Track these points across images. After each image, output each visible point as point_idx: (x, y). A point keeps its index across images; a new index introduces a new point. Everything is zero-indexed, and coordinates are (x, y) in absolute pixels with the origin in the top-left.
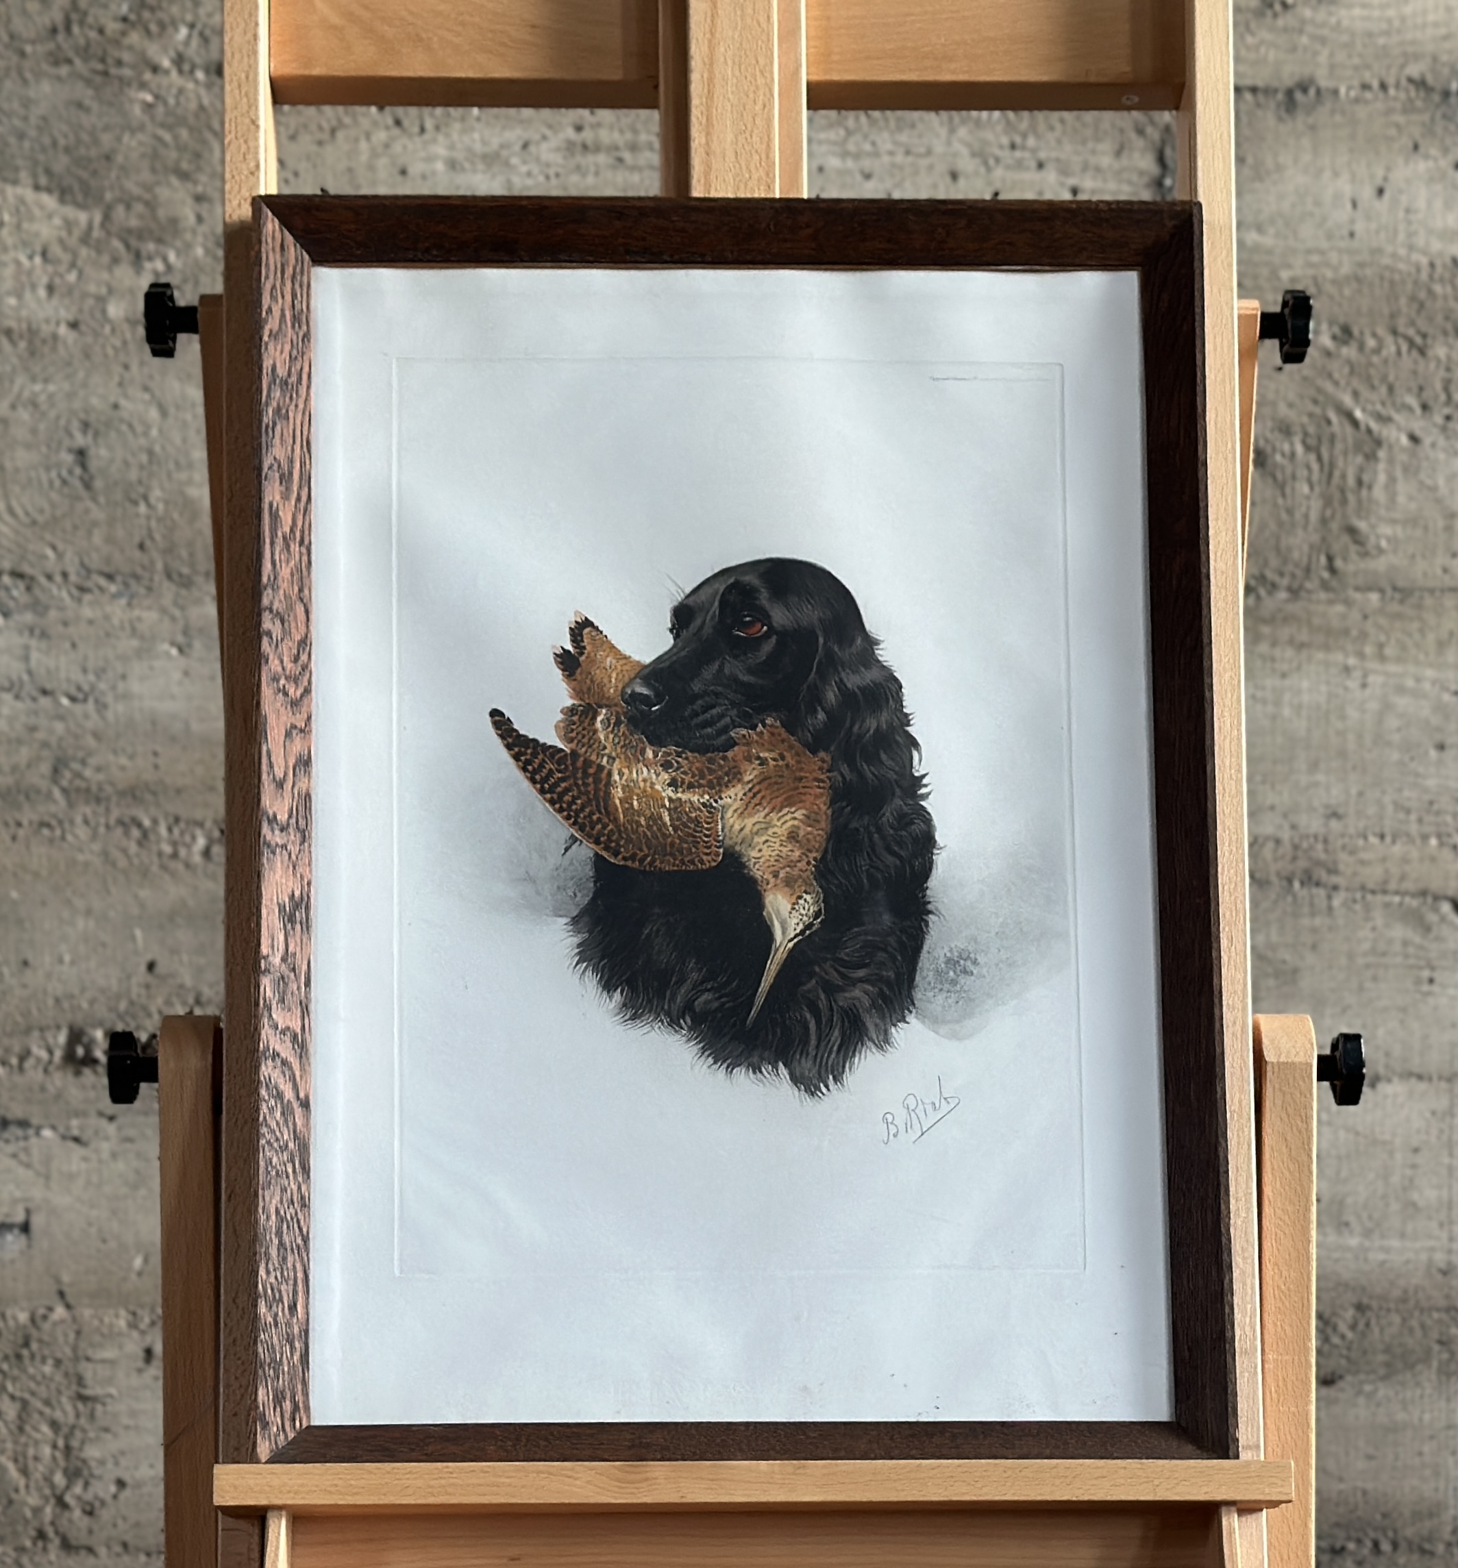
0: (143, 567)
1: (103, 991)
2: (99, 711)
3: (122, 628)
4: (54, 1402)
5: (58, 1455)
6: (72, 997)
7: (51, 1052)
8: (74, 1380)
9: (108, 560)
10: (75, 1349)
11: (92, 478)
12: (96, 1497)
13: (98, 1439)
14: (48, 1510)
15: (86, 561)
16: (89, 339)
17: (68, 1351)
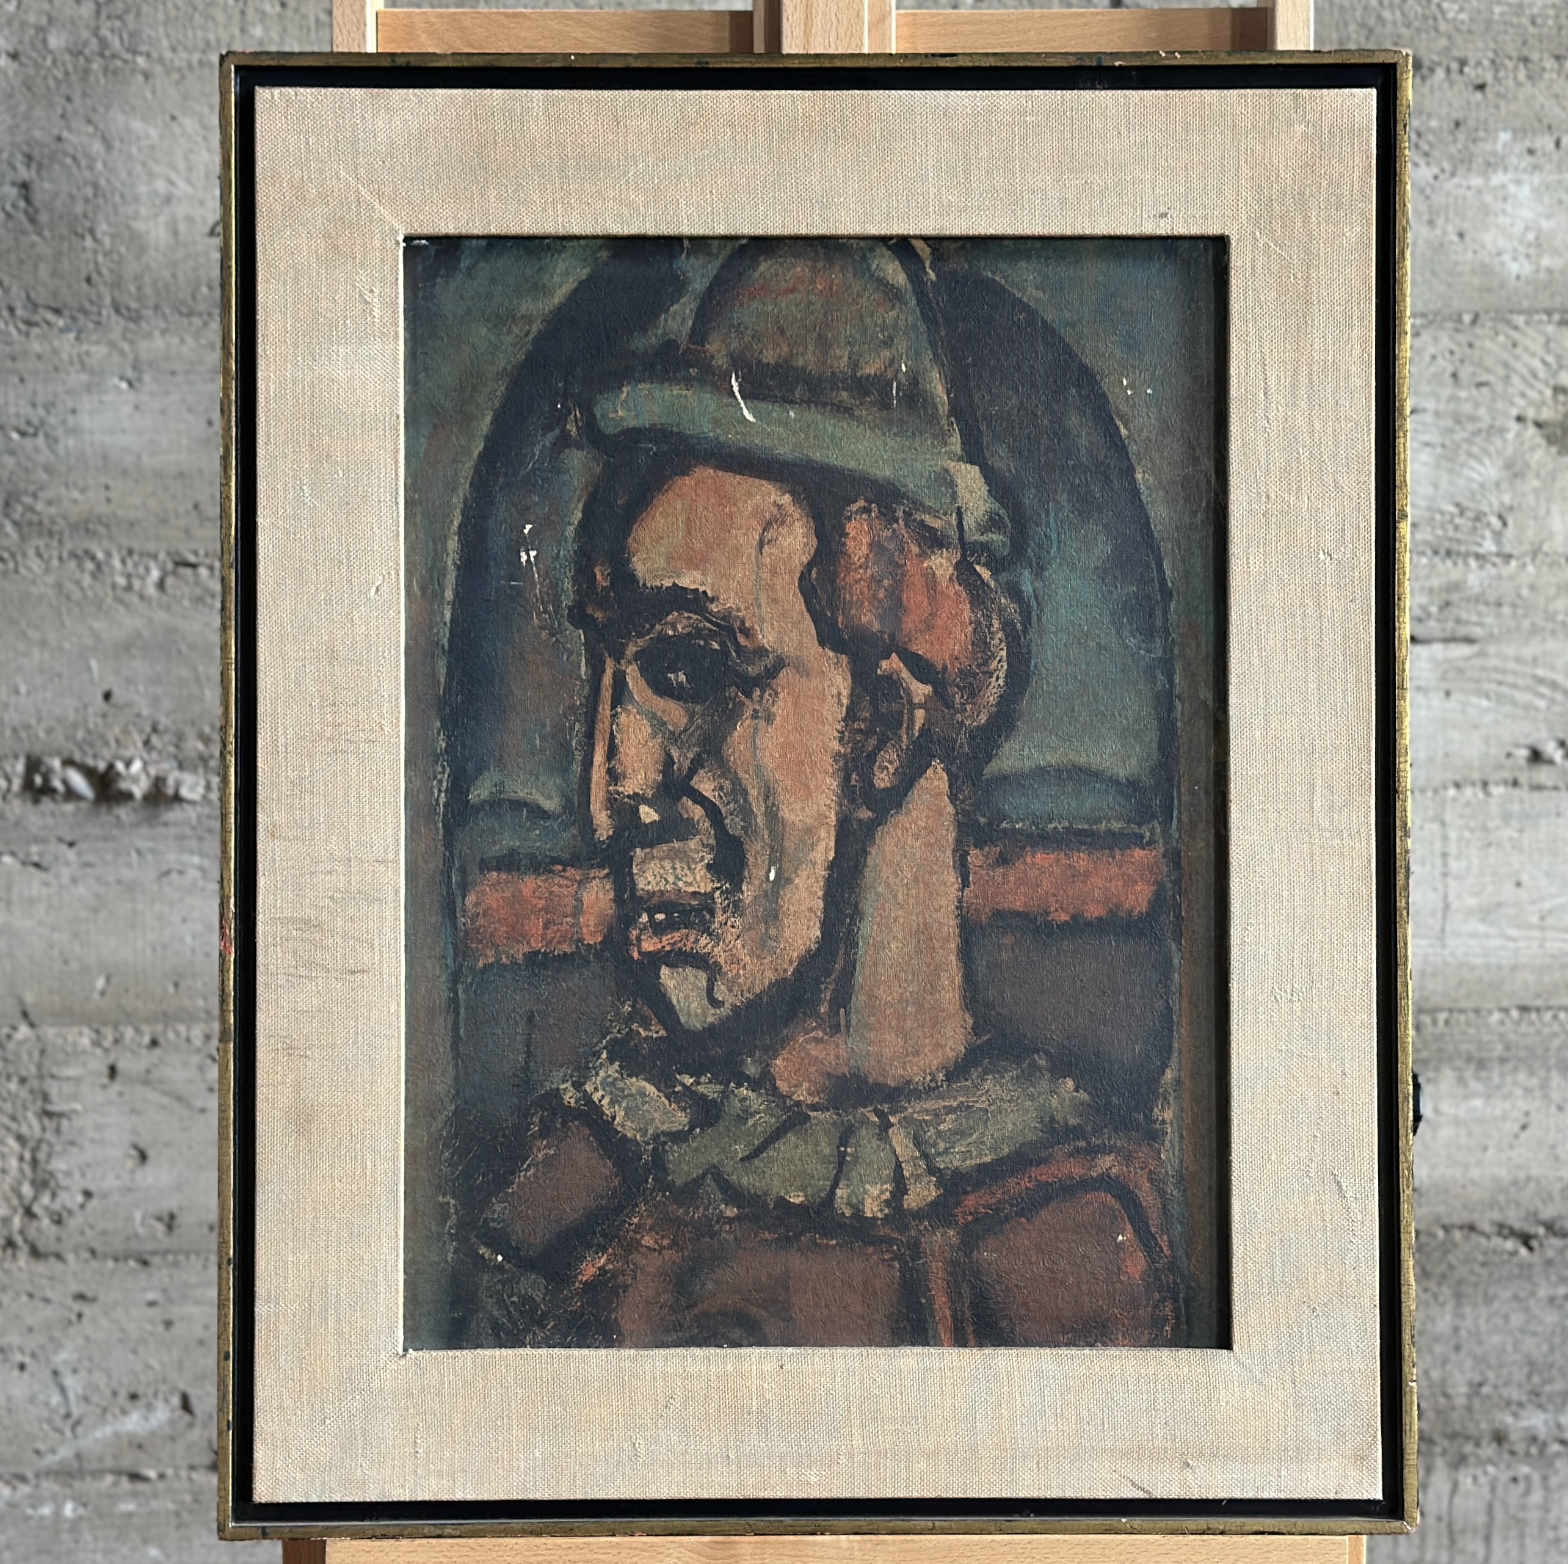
0: (91, 302)
1: (60, 720)
2: (49, 446)
3: (71, 363)
4: (20, 1117)
5: (27, 1168)
6: (28, 727)
7: (9, 780)
8: (39, 1096)
9: (55, 294)
10: (39, 1066)
11: (37, 211)
12: (64, 1207)
13: (64, 1152)
14: (17, 1221)
15: (33, 295)
16: (31, 71)
17: (33, 1070)
